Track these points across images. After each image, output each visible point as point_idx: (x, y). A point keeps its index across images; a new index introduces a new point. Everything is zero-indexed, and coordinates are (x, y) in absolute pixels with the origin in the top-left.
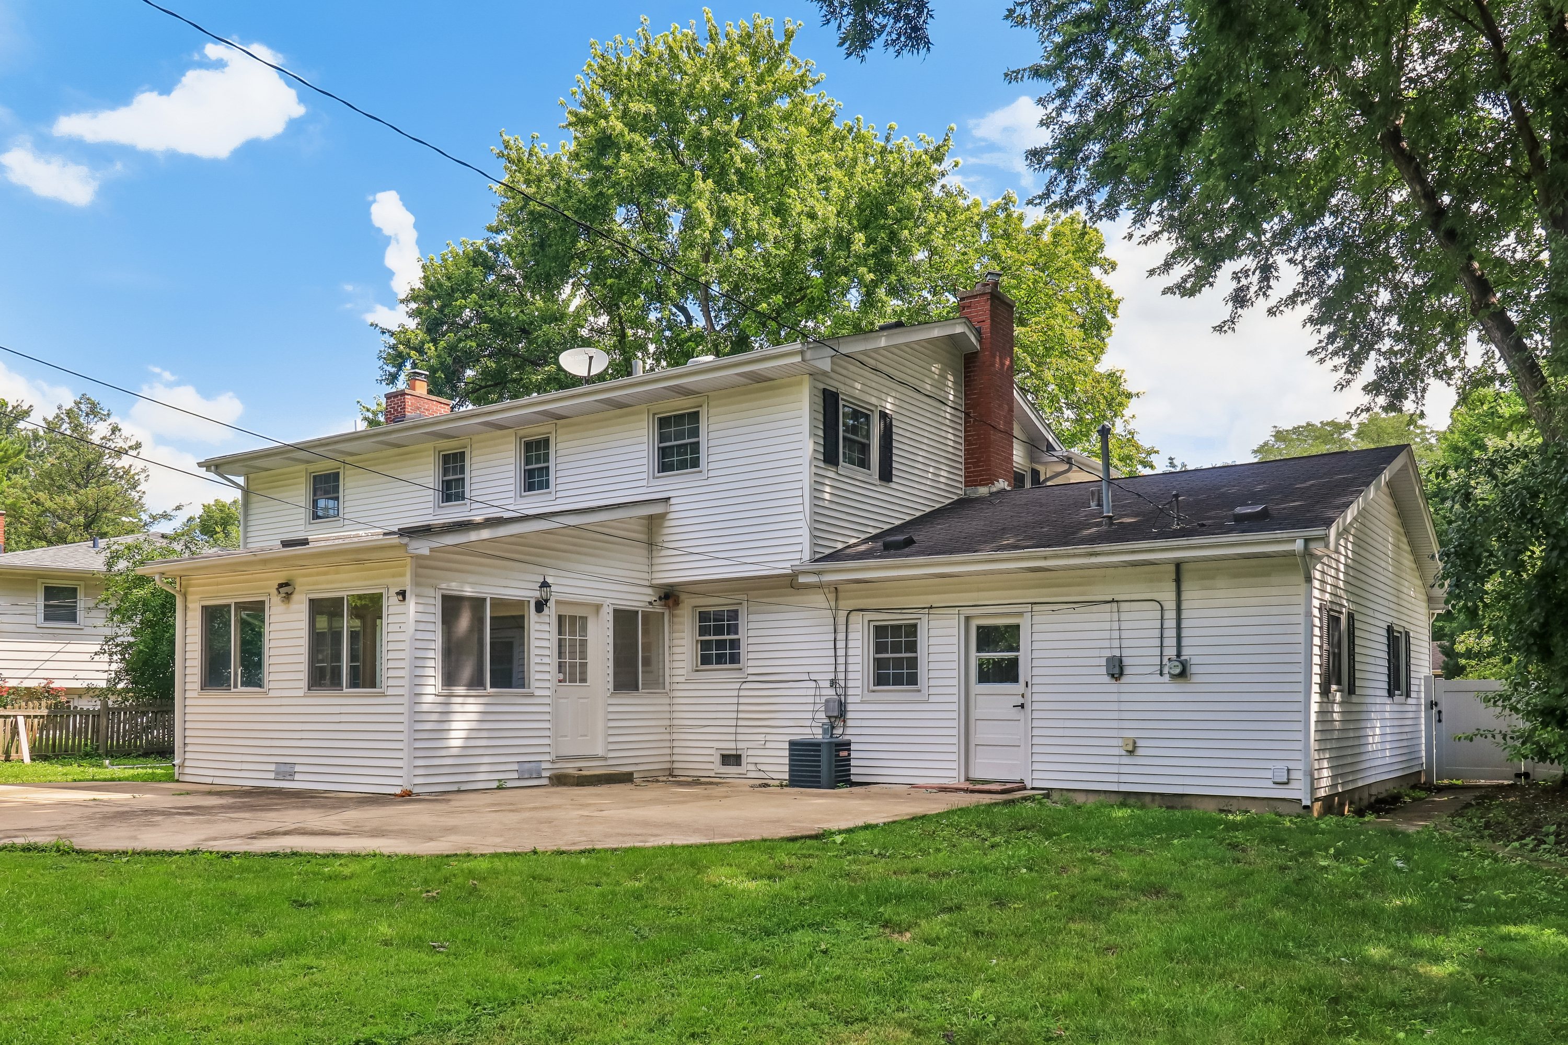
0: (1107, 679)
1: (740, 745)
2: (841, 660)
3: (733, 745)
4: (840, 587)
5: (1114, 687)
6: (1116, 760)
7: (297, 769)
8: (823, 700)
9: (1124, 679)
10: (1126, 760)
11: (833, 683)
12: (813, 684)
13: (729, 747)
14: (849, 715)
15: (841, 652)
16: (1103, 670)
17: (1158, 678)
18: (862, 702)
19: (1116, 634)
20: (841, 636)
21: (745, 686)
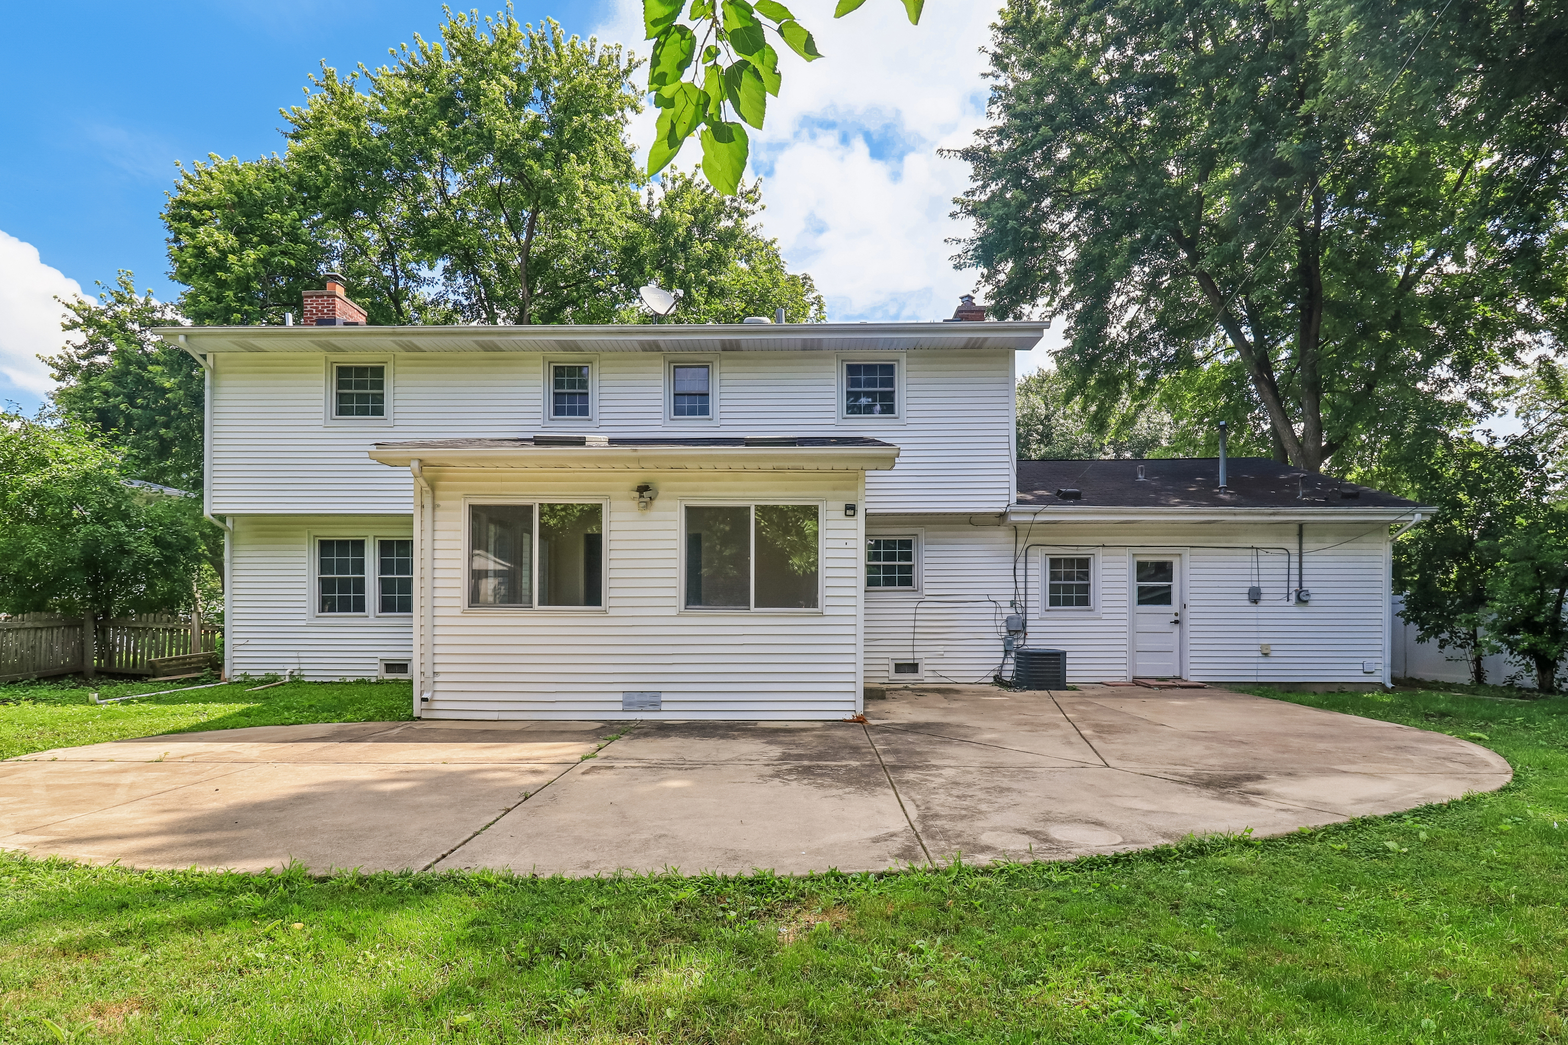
0: (1247, 603)
1: (917, 656)
2: (1021, 585)
3: (910, 656)
4: (1019, 527)
5: (1254, 609)
6: (1255, 660)
7: (664, 697)
8: (1005, 617)
9: (1261, 603)
10: (1261, 660)
11: (1013, 604)
12: (993, 605)
13: (906, 657)
14: (1028, 630)
15: (1020, 579)
16: (1246, 597)
17: (1285, 603)
18: (1041, 619)
19: (1255, 572)
20: (1020, 565)
21: (921, 605)
